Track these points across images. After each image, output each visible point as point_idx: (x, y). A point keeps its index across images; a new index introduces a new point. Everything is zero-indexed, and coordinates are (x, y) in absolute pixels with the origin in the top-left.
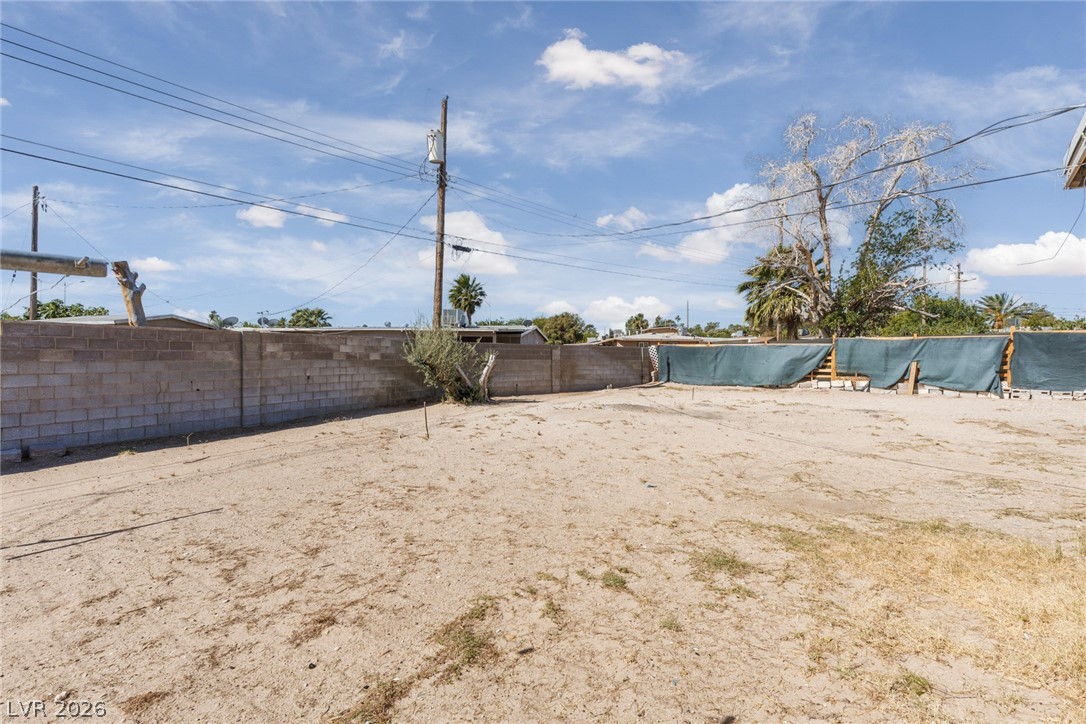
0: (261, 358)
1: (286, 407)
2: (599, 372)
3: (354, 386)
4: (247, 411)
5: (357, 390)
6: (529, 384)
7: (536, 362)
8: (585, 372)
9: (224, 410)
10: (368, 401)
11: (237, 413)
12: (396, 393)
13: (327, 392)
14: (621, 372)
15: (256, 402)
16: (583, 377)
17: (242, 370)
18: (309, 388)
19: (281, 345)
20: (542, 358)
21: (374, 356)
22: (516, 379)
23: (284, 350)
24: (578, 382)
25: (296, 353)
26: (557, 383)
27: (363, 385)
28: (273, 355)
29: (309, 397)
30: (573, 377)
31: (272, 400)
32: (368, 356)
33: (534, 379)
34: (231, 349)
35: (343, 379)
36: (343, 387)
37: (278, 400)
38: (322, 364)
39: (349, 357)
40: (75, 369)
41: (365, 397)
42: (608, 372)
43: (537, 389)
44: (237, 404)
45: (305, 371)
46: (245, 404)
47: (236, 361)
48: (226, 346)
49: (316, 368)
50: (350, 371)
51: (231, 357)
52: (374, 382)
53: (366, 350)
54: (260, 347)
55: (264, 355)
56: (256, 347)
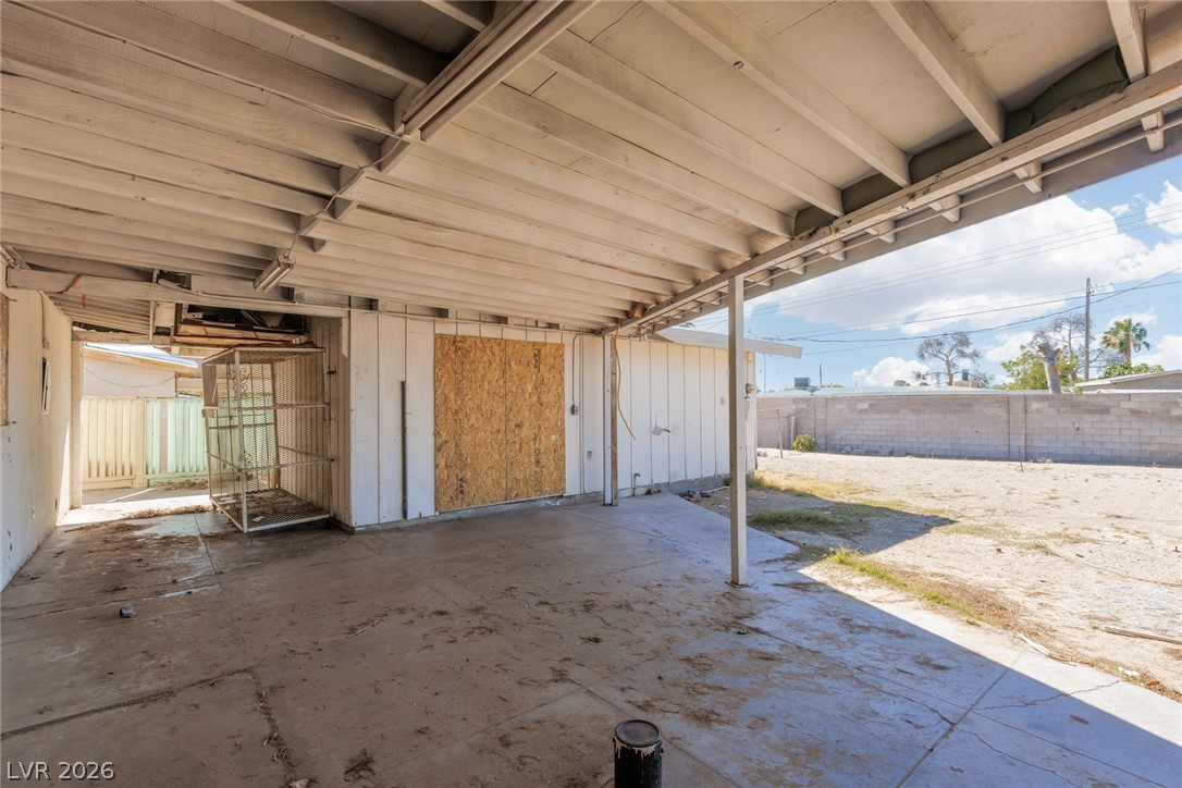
0: (1026, 411)
1: (1052, 450)
3: (1144, 440)
4: (1013, 449)
5: (1150, 444)
9: (996, 446)
10: (1170, 455)
11: (1007, 449)
13: (1102, 443)
15: (1022, 443)
17: (1009, 421)
18: (1079, 438)
19: (1046, 403)
21: (1175, 412)
23: (1050, 407)
25: (1063, 409)
27: (1159, 440)
28: (1038, 411)
29: (1078, 445)
31: (1037, 443)
32: (1168, 411)
34: (1001, 407)
35: (1126, 432)
36: (1126, 440)
37: (1045, 445)
38: (1097, 418)
40: (913, 417)
41: (1164, 452)
44: (1006, 443)
45: (1074, 423)
46: (1012, 443)
47: (1005, 415)
48: (997, 405)
49: (1088, 422)
50: (1138, 425)
51: (1001, 412)
54: (1025, 405)
55: (1029, 410)
56: (1021, 405)
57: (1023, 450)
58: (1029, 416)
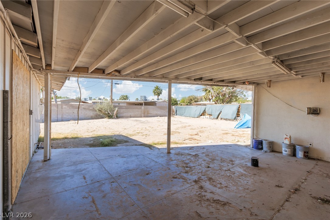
0: (62, 108)
1: (68, 118)
2: (156, 113)
3: (85, 114)
4: (59, 118)
5: (86, 115)
6: (135, 115)
7: (137, 110)
8: (151, 113)
9: (54, 118)
10: (89, 117)
11: (57, 119)
12: (97, 116)
14: (163, 113)
16: (151, 114)
17: (58, 111)
18: (73, 114)
19: (67, 106)
20: (139, 109)
21: (90, 108)
22: (131, 114)
23: (68, 107)
24: (149, 115)
25: (70, 107)
26: (143, 115)
27: (88, 114)
28: (65, 108)
29: (74, 116)
30: (148, 113)
31: (64, 116)
32: (89, 108)
33: (136, 114)
34: (55, 107)
35: (82, 113)
36: (82, 114)
37: (66, 116)
39: (84, 108)
41: (88, 117)
42: (159, 113)
43: (137, 116)
44: (57, 117)
45: (73, 111)
47: (57, 109)
49: (75, 110)
50: (84, 111)
52: (91, 114)
53: (89, 107)
54: (62, 107)
55: (63, 108)
56: (61, 106)
57: (61, 118)
58: (63, 109)
